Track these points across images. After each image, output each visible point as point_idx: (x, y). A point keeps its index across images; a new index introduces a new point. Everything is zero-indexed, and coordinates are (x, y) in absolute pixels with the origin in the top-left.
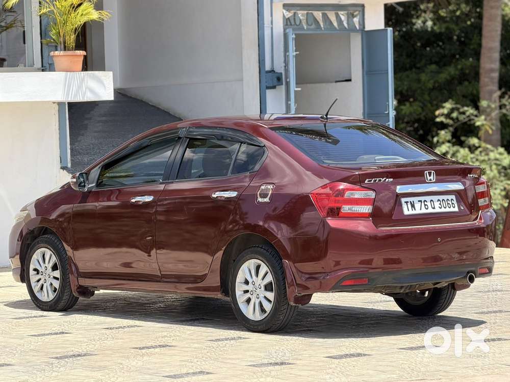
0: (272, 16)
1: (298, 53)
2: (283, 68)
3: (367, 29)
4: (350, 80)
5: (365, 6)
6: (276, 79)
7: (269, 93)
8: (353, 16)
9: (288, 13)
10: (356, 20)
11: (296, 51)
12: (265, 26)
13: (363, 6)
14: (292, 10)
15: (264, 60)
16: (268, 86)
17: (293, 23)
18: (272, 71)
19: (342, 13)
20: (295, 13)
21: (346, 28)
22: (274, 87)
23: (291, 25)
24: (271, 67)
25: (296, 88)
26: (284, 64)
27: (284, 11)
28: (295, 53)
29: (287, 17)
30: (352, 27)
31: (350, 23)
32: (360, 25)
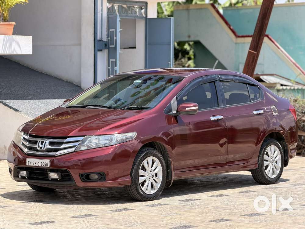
0: (102, 6)
1: (122, 30)
3: (149, 17)
4: (135, 48)
5: (148, 3)
6: (104, 45)
7: (99, 54)
8: (142, 9)
9: (109, 5)
10: (143, 11)
11: (120, 29)
12: (98, 12)
13: (146, 3)
14: (111, 3)
15: (97, 33)
16: (99, 49)
17: (111, 11)
18: (101, 40)
19: (136, 6)
20: (113, 5)
21: (137, 16)
22: (101, 50)
23: (110, 12)
24: (101, 38)
25: (120, 51)
27: (108, 4)
28: (120, 30)
29: (109, 7)
30: (141, 15)
31: (140, 13)
32: (145, 14)
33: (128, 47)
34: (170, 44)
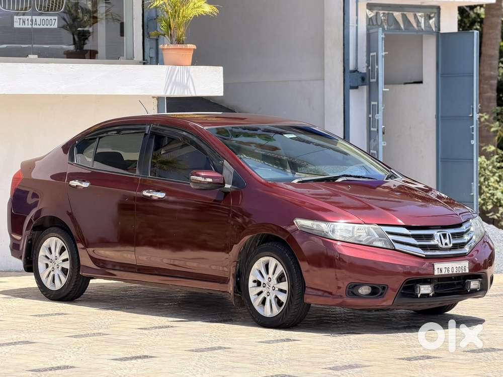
0: (357, 15)
1: (387, 53)
2: (365, 68)
3: (442, 31)
4: (421, 82)
5: (441, 7)
6: (360, 79)
7: (352, 92)
8: (430, 18)
9: (370, 13)
10: (432, 22)
12: (350, 25)
13: (439, 8)
14: (374, 10)
15: (348, 60)
16: (352, 86)
17: (375, 23)
18: (356, 71)
19: (420, 14)
20: (377, 13)
21: (422, 29)
22: (357, 88)
23: (373, 25)
24: (355, 67)
25: (385, 88)
26: (367, 65)
27: (368, 11)
28: (384, 53)
29: (370, 16)
30: (428, 29)
31: (427, 25)
32: (436, 27)
33: (412, 81)
34: (473, 76)
